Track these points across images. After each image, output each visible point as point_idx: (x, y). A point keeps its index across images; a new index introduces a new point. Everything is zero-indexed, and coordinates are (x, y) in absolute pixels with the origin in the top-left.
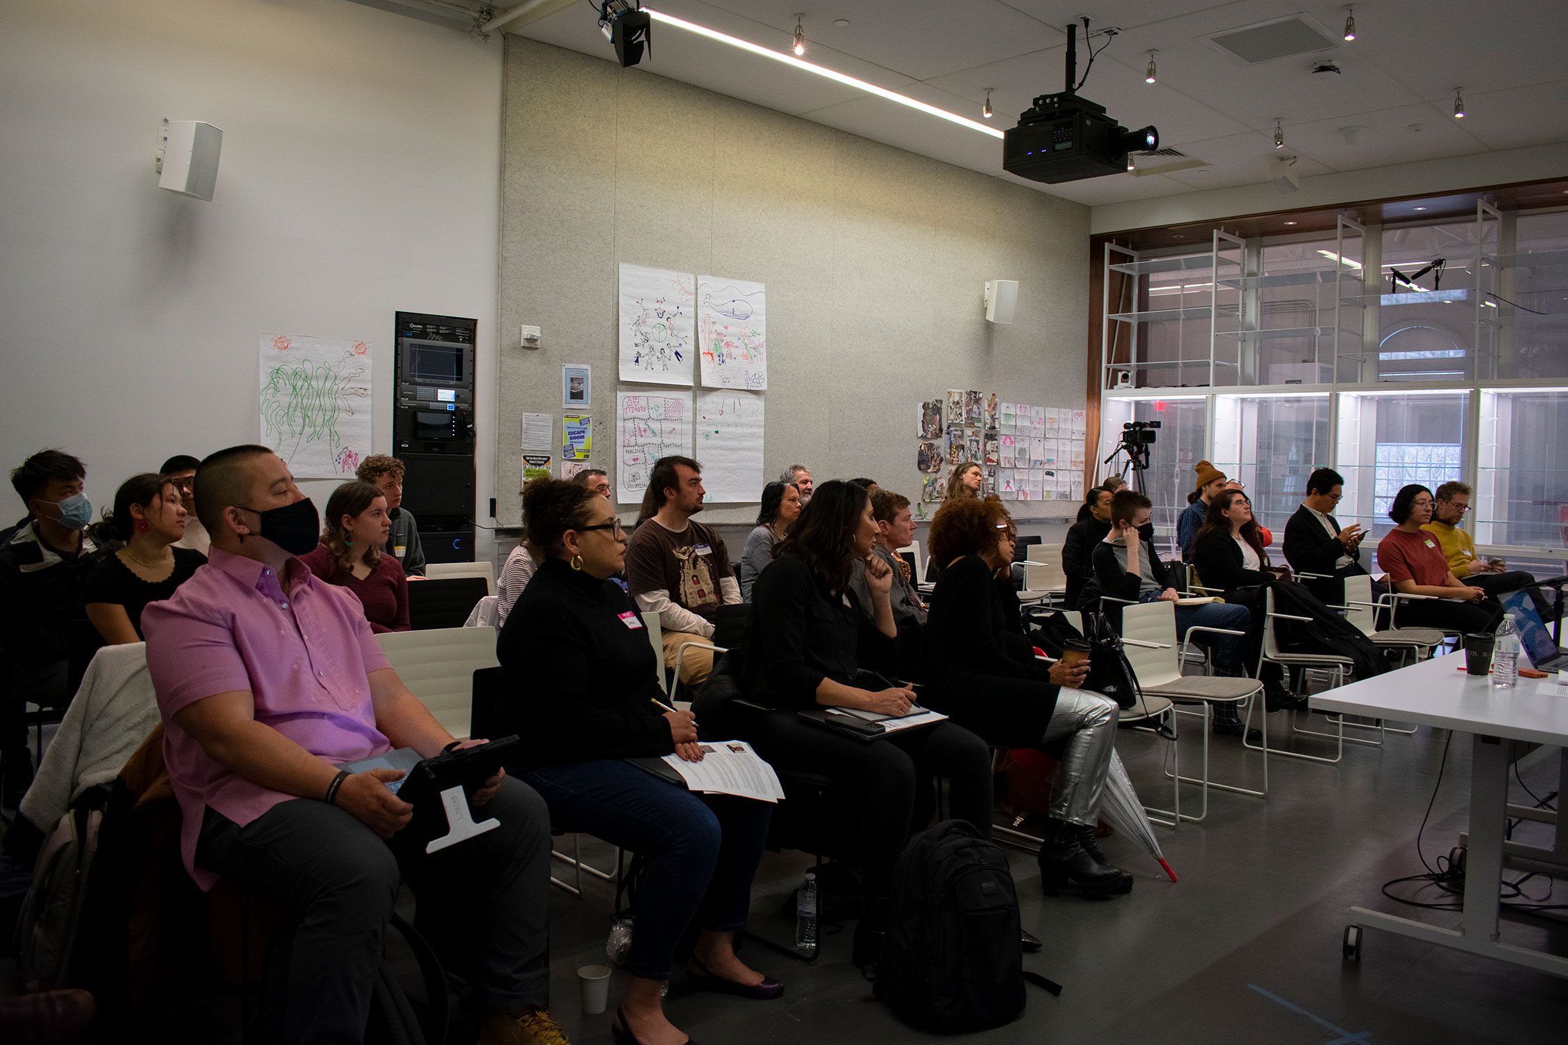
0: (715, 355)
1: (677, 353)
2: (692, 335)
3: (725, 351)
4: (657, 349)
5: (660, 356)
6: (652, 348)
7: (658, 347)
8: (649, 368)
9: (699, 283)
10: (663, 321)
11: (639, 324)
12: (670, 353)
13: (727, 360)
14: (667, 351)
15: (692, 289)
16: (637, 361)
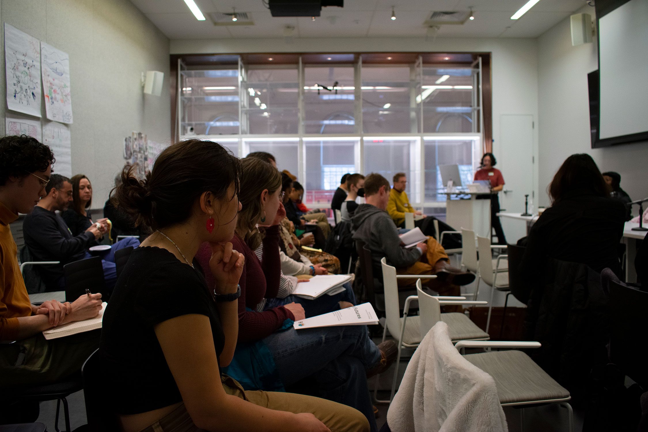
0: (50, 97)
1: (33, 94)
2: (39, 82)
3: (53, 95)
4: (24, 89)
5: (25, 94)
6: (21, 88)
7: (25, 87)
8: (21, 102)
9: (42, 46)
10: (26, 69)
11: (15, 69)
12: (30, 93)
13: (55, 102)
14: (28, 91)
15: (39, 51)
16: (15, 96)
